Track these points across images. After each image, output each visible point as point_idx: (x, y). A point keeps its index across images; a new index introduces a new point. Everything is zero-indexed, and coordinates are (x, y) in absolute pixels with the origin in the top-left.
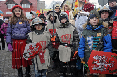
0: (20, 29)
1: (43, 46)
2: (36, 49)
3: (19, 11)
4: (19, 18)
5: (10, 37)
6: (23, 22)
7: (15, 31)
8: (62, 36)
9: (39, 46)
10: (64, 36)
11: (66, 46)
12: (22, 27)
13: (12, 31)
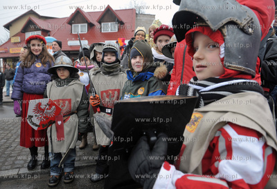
0: (35, 75)
1: (65, 109)
2: (49, 111)
3: (39, 45)
4: (37, 57)
5: (20, 89)
6: (43, 63)
7: (28, 79)
8: (102, 92)
9: (54, 107)
10: (105, 91)
11: (108, 113)
12: (40, 72)
13: (23, 78)
